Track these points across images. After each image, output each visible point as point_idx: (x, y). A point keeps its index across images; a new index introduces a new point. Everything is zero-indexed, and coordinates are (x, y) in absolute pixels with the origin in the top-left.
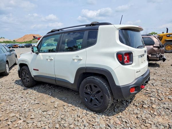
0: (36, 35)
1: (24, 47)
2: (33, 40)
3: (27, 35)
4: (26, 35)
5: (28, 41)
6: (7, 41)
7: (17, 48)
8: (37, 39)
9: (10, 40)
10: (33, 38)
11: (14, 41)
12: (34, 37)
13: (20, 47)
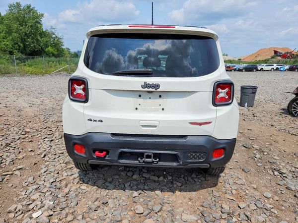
0: (283, 48)
1: (242, 71)
2: (273, 57)
3: (265, 49)
4: (262, 49)
5: (262, 61)
6: (229, 60)
7: (231, 71)
8: (280, 56)
9: (235, 59)
10: (274, 54)
11: (240, 59)
12: (276, 52)
13: (235, 70)
